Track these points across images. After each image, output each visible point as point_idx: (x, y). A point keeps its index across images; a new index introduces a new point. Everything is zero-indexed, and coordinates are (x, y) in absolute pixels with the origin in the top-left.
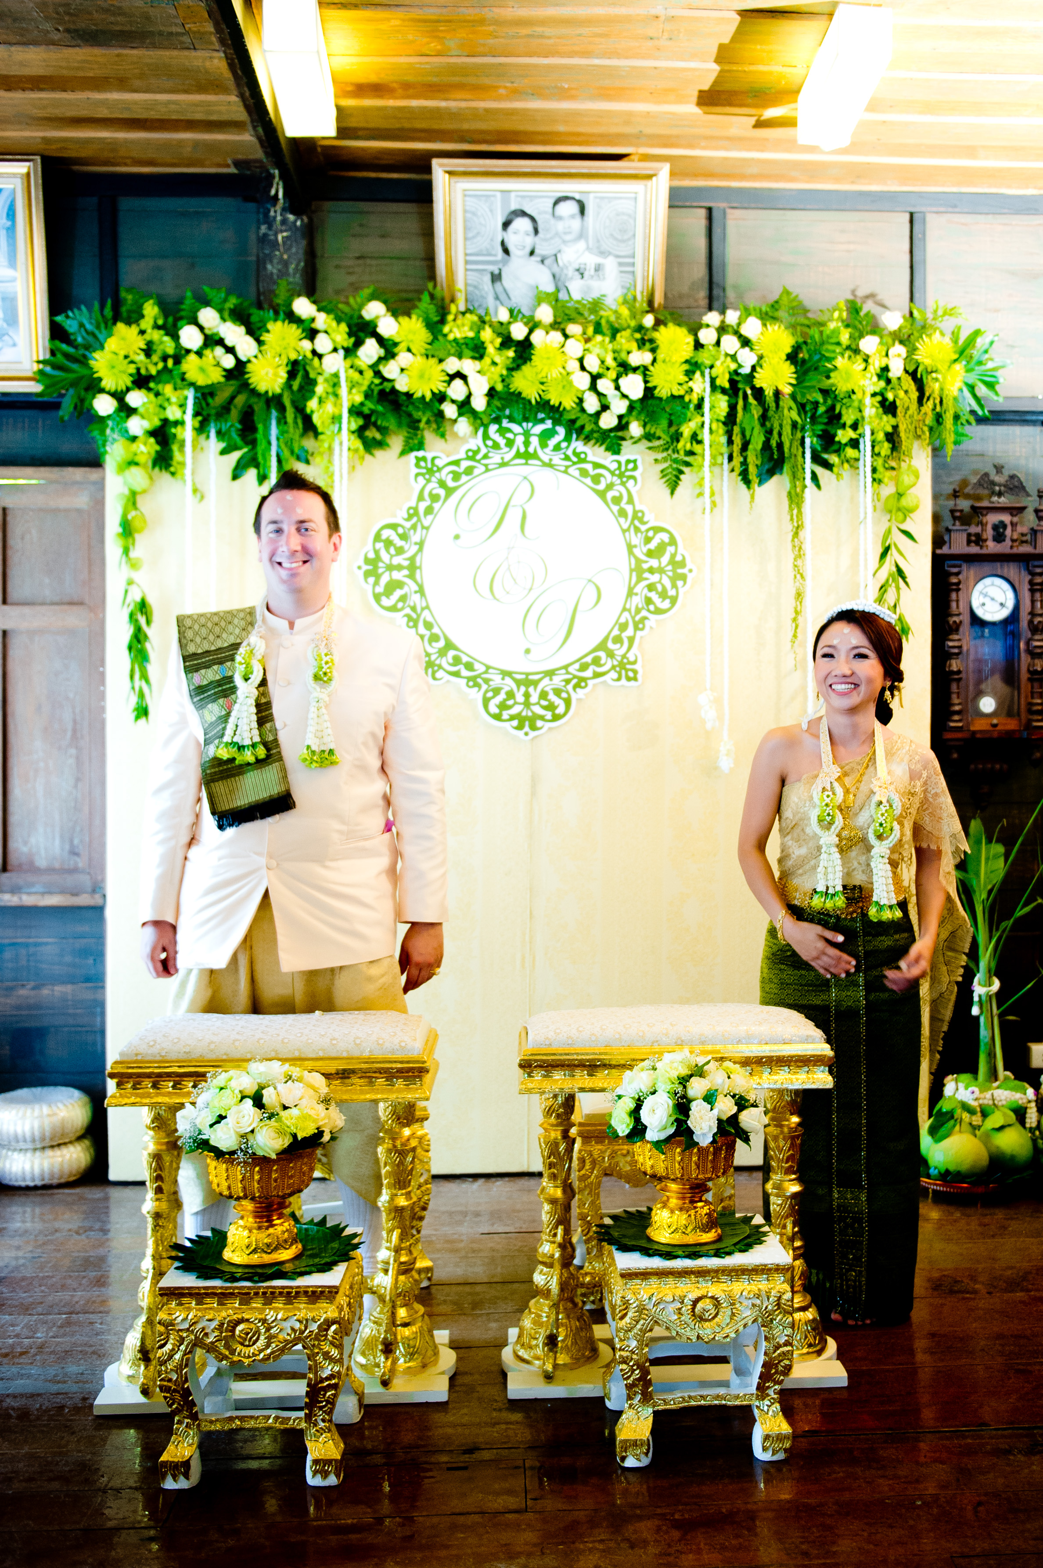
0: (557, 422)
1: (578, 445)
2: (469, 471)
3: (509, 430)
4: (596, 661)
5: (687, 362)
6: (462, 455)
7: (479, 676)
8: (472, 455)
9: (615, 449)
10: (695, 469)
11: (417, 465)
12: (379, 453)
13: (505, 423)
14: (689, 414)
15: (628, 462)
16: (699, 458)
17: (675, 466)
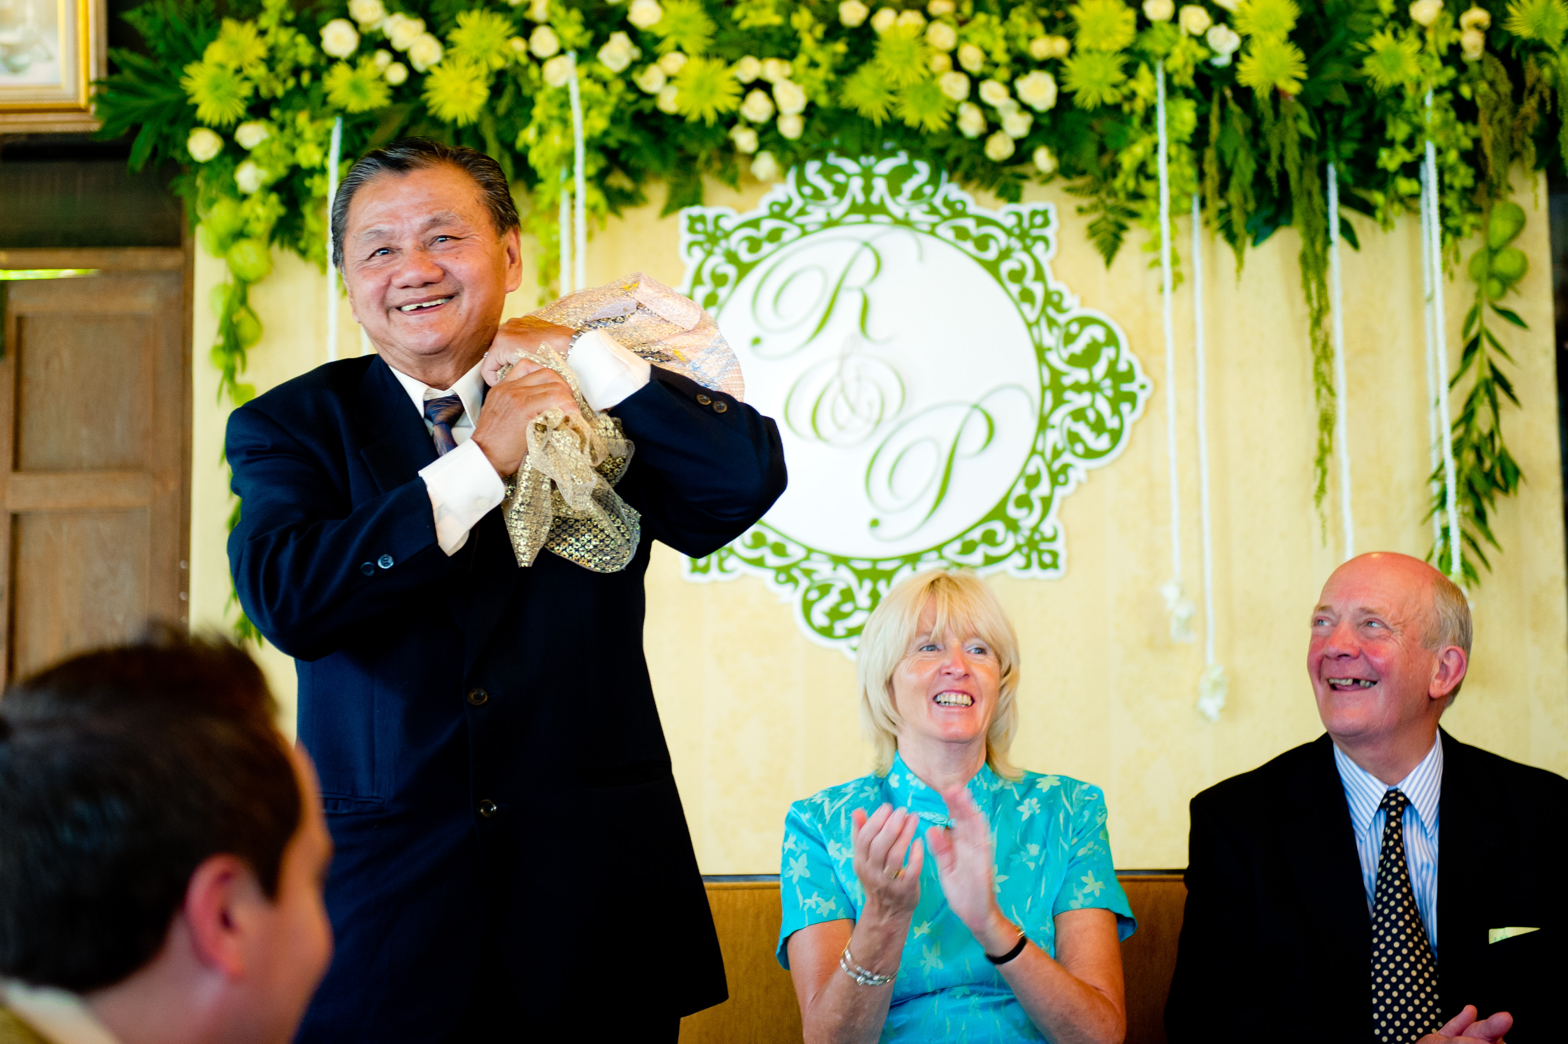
0: (915, 153)
1: (952, 190)
2: (775, 236)
3: (839, 170)
4: (989, 538)
5: (1126, 51)
6: (762, 210)
7: (795, 565)
8: (779, 211)
9: (1010, 193)
10: (1145, 221)
11: (692, 229)
12: (629, 213)
13: (832, 159)
14: (1132, 133)
15: (1034, 213)
16: (1151, 204)
17: (1111, 217)
